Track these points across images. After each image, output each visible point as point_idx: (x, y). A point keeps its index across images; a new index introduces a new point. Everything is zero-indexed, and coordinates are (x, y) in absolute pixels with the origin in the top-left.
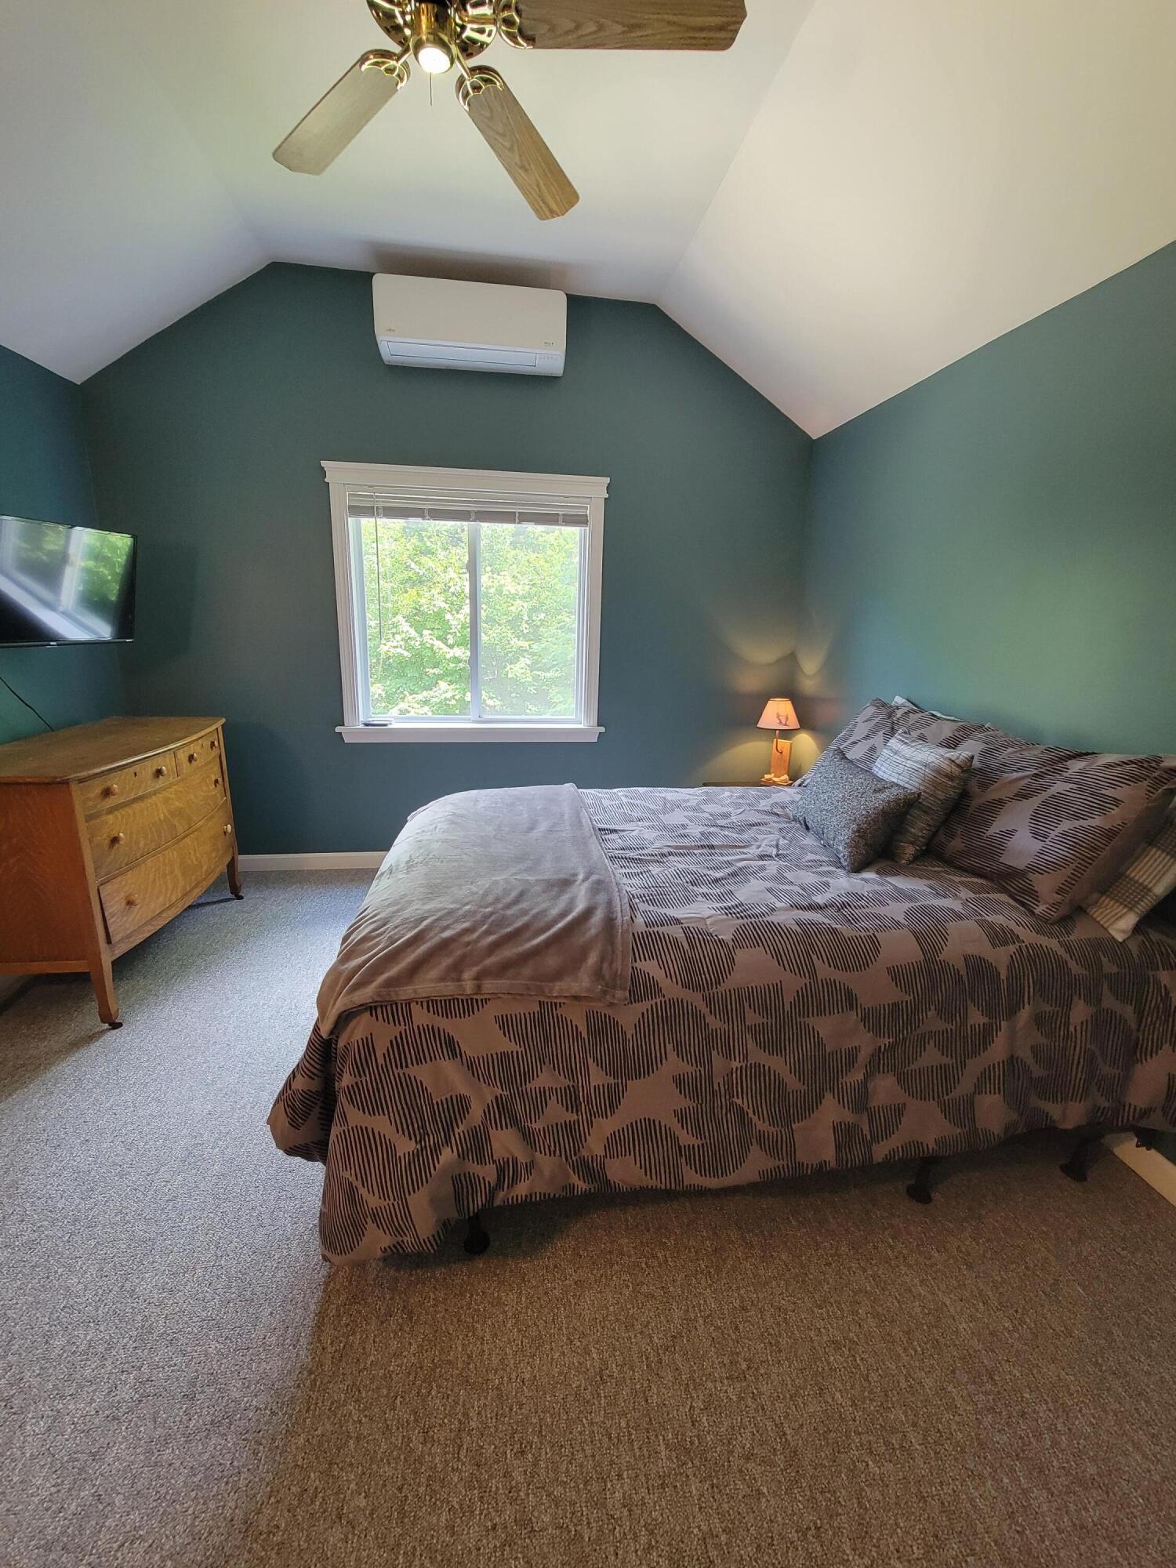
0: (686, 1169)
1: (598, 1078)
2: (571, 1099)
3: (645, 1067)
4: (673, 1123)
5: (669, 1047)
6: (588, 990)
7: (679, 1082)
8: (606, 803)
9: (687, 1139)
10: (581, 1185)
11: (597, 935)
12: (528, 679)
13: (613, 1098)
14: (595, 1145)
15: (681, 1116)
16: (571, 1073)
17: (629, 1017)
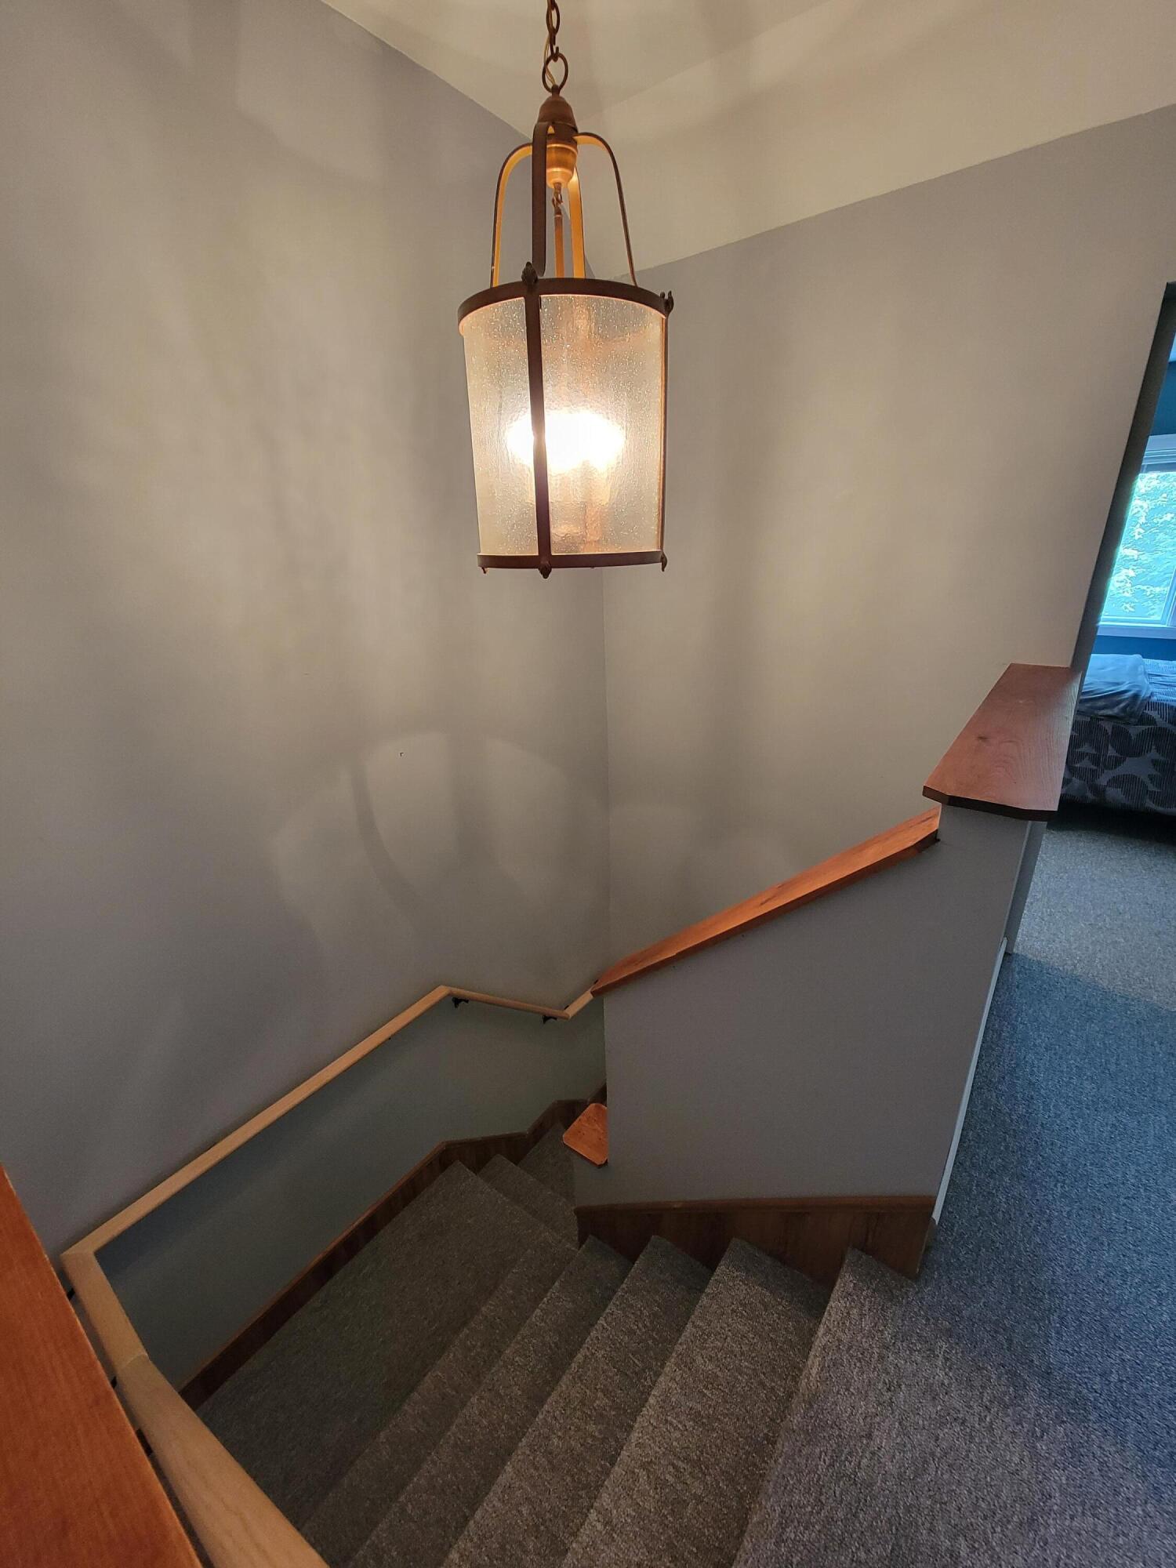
0: (1148, 800)
1: (1111, 752)
2: (1096, 760)
3: (1138, 753)
4: (1147, 781)
5: (1154, 747)
6: (1117, 714)
7: (1155, 763)
8: (1160, 665)
9: (1151, 788)
10: (1090, 796)
11: (1127, 698)
12: (1126, 594)
13: (1117, 762)
14: (1103, 781)
15: (1151, 778)
16: (1098, 749)
17: (1134, 731)
